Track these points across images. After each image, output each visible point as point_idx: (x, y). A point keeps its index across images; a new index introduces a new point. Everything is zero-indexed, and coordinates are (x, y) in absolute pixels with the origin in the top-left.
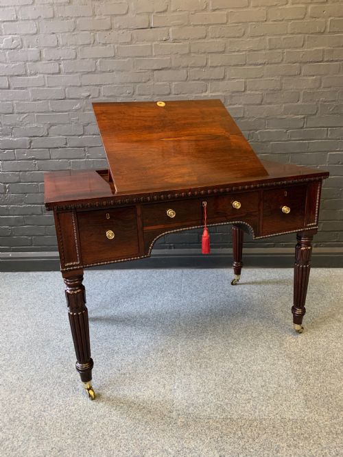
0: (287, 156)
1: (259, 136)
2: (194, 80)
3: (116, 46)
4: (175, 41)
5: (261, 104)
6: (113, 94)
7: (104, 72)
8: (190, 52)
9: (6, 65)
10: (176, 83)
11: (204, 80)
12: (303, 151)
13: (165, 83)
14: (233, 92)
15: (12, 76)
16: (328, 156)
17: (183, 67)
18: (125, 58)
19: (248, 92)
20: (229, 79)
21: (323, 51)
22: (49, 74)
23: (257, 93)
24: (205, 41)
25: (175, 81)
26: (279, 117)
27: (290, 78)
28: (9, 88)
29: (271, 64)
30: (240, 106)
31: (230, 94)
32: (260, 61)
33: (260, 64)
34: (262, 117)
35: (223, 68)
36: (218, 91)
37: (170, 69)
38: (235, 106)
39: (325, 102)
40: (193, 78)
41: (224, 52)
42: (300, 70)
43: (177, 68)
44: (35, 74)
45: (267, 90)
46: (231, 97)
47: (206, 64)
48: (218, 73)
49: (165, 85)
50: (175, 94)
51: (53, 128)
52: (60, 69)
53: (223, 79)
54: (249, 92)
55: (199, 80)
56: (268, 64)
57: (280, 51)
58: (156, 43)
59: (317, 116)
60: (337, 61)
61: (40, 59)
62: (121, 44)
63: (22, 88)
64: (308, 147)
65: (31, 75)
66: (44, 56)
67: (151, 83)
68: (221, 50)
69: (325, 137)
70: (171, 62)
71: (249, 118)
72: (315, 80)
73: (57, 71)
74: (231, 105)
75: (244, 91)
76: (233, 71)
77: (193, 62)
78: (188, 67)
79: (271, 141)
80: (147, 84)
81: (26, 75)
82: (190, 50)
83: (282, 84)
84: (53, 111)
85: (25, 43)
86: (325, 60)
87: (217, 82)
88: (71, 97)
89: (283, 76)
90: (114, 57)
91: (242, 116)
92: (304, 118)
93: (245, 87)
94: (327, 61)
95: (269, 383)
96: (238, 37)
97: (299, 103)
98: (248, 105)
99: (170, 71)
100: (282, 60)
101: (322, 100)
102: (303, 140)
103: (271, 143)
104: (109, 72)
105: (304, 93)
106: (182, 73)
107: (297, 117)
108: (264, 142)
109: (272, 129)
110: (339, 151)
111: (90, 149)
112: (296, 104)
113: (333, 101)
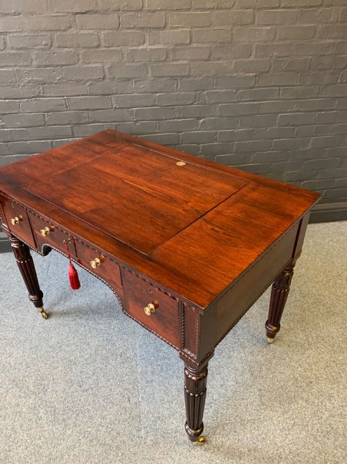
0: (236, 119)
1: (206, 97)
2: (128, 28)
5: (208, 60)
6: (25, 46)
10: (106, 32)
11: (141, 28)
12: (254, 113)
13: (91, 31)
14: (177, 45)
16: (278, 118)
17: (113, 11)
20: (171, 28)
23: (205, 46)
25: (104, 29)
26: (228, 75)
27: (242, 28)
29: (221, 9)
30: (185, 62)
31: (172, 47)
32: (208, 5)
33: (208, 9)
34: (211, 75)
35: (163, 13)
36: (159, 43)
37: (96, 12)
38: (179, 62)
39: (279, 57)
40: (128, 26)
42: (254, 19)
43: (106, 12)
45: (216, 42)
46: (174, 50)
47: (142, 7)
48: (157, 19)
49: (92, 35)
50: (106, 47)
53: (164, 27)
54: (195, 45)
55: (133, 28)
56: (217, 9)
59: (269, 73)
60: (294, 8)
64: (259, 109)
67: (73, 31)
69: (276, 97)
70: (97, 4)
71: (196, 77)
72: (270, 30)
74: (174, 60)
75: (190, 43)
76: (175, 17)
77: (125, 4)
78: (119, 10)
79: (219, 103)
80: (68, 32)
83: (232, 35)
86: (282, 6)
87: (157, 32)
89: (234, 25)
91: (187, 74)
92: (256, 76)
93: (191, 38)
94: (283, 8)
95: (228, 381)
97: (251, 58)
98: (194, 60)
99: (96, 15)
100: (234, 5)
101: (276, 56)
102: (253, 101)
103: (220, 105)
104: (14, 14)
105: (257, 47)
106: (112, 19)
107: (248, 74)
108: (212, 104)
109: (222, 89)
110: (290, 112)
111: (4, 116)
112: (249, 60)
113: (287, 56)
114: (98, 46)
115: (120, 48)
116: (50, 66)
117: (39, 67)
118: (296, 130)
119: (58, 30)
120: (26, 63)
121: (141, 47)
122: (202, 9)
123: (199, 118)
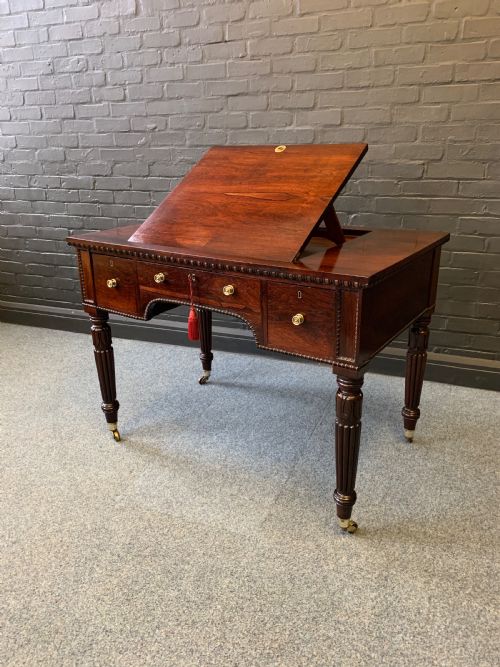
0: (398, 218)
2: (276, 109)
3: (185, 66)
4: (253, 58)
6: (181, 126)
7: (171, 99)
8: (271, 73)
9: (71, 91)
10: (254, 113)
11: (290, 109)
12: (423, 211)
13: (241, 113)
14: (326, 126)
15: (78, 104)
16: (458, 222)
17: (263, 92)
18: (194, 81)
19: (346, 126)
20: (321, 108)
21: (454, 66)
22: (114, 101)
23: (358, 127)
24: (291, 56)
25: (253, 111)
26: (388, 162)
27: (404, 107)
28: (74, 118)
29: (378, 87)
31: (321, 128)
32: (362, 84)
33: (363, 87)
35: (313, 93)
36: (306, 124)
37: (247, 94)
39: (455, 142)
40: (276, 107)
41: (314, 71)
42: (420, 95)
43: (256, 94)
44: (100, 102)
45: (372, 123)
46: (323, 131)
47: (292, 87)
48: (306, 100)
49: (240, 116)
50: (253, 128)
51: (117, 165)
52: (125, 96)
53: (313, 108)
55: (281, 109)
56: (373, 87)
57: (391, 68)
58: (231, 61)
59: (442, 162)
60: (473, 82)
61: (105, 83)
62: (191, 63)
63: (87, 118)
64: (429, 208)
65: (96, 103)
66: (109, 79)
67: (224, 112)
68: (311, 68)
69: (454, 192)
70: (248, 86)
72: (441, 110)
73: (122, 98)
75: (341, 125)
76: (325, 97)
77: (274, 85)
78: (268, 92)
79: (376, 195)
80: (220, 114)
81: (91, 102)
82: (271, 69)
83: (392, 115)
84: (117, 146)
85: (91, 66)
86: (457, 80)
87: (305, 112)
88: (136, 129)
89: (395, 104)
90: (182, 81)
92: (423, 164)
93: (342, 119)
94: (459, 82)
96: (334, 50)
97: (417, 143)
99: (247, 97)
100: (393, 82)
101: (451, 141)
102: (423, 196)
103: (376, 198)
104: (177, 98)
105: (424, 128)
106: (262, 100)
107: (413, 162)
108: (366, 196)
109: (378, 178)
110: (475, 215)
111: (156, 194)
112: (413, 144)
113: (467, 141)
114: (246, 127)
115: (266, 129)
116: (201, 146)
117: (191, 146)
118: (486, 242)
119: (210, 112)
120: (181, 143)
121: (288, 128)
122: (357, 88)
123: (350, 213)
